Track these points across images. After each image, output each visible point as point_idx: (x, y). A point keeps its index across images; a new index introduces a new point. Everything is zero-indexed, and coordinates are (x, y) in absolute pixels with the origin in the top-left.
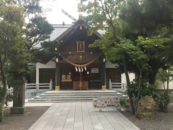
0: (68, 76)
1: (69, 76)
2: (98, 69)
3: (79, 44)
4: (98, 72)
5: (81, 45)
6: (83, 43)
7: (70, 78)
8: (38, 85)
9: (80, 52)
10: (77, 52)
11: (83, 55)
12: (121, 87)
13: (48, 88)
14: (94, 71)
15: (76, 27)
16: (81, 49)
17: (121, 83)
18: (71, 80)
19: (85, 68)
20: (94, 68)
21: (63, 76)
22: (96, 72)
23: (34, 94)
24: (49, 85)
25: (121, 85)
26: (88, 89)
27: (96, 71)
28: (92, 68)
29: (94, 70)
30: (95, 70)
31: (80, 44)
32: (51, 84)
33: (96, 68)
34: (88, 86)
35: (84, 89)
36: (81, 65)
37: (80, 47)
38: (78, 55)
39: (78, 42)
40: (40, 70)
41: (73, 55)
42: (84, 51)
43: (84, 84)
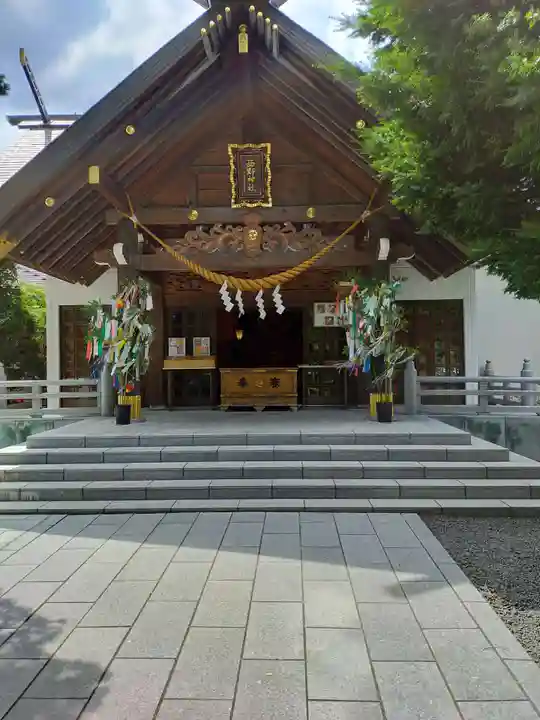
0: (199, 343)
1: (203, 344)
3: (242, 157)
5: (251, 164)
6: (265, 149)
7: (206, 352)
9: (249, 205)
10: (234, 206)
11: (262, 225)
12: (462, 400)
14: (327, 318)
15: (207, 26)
16: (252, 188)
17: (463, 374)
18: (213, 362)
19: (277, 298)
20: (327, 305)
21: (176, 345)
22: (336, 325)
27: (335, 319)
28: (316, 304)
29: (327, 314)
30: (331, 311)
31: (245, 160)
34: (295, 390)
35: (276, 409)
36: (251, 281)
37: (247, 177)
38: (235, 225)
39: (236, 146)
40: (65, 313)
41: (212, 226)
42: (270, 199)
43: (275, 383)
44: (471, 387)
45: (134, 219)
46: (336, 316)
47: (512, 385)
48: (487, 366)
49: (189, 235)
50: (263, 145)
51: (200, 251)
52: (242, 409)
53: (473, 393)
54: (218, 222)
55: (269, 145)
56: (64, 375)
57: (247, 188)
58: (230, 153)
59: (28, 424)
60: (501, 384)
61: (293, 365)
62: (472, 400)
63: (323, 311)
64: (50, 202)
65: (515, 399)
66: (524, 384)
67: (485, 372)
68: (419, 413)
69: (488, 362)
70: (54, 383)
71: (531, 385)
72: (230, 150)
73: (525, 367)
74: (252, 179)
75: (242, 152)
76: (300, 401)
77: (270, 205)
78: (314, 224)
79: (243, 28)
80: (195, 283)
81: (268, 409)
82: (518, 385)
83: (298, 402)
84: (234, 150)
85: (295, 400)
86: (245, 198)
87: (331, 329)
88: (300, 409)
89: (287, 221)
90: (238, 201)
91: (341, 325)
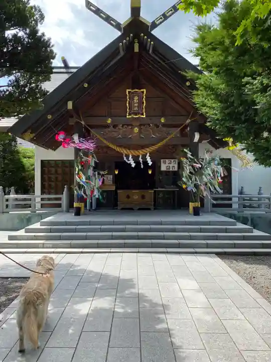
0: (107, 178)
1: (109, 179)
2: (177, 163)
3: (133, 95)
4: (176, 169)
5: (136, 98)
7: (111, 183)
9: (135, 116)
10: (128, 117)
11: (141, 125)
12: (230, 206)
13: (59, 206)
14: (167, 167)
16: (136, 109)
17: (231, 194)
19: (148, 159)
20: (167, 160)
22: (171, 170)
23: (25, 221)
24: (60, 199)
25: (230, 199)
26: (152, 207)
27: (171, 167)
28: (162, 160)
29: (167, 165)
30: (170, 163)
31: (134, 97)
32: (65, 196)
33: (172, 160)
34: (153, 201)
35: (144, 209)
37: (134, 104)
38: (128, 125)
39: (130, 90)
40: (44, 163)
41: (117, 125)
42: (144, 114)
43: (143, 197)
44: (235, 200)
45: (83, 123)
46: (171, 165)
47: (254, 199)
48: (242, 189)
49: (107, 130)
50: (142, 90)
51: (112, 137)
52: (129, 209)
53: (236, 203)
54: (120, 124)
55: (145, 90)
56: (43, 193)
57: (134, 109)
58: (127, 93)
59: (30, 216)
60: (249, 199)
61: (152, 189)
62: (235, 206)
63: (165, 164)
64: (50, 117)
65: (255, 205)
66: (260, 199)
67: (241, 193)
68: (212, 212)
69: (242, 187)
70: (38, 197)
71: (263, 199)
72: (127, 92)
73: (260, 190)
74: (137, 105)
75: (133, 93)
76: (154, 205)
77: (144, 116)
78: (164, 125)
79: (136, 41)
80: (105, 150)
81: (140, 209)
82: (257, 199)
83: (154, 206)
84: (129, 92)
85: (153, 205)
86: (133, 113)
87: (169, 171)
88: (155, 209)
89: (152, 124)
90: (130, 114)
91: (174, 170)
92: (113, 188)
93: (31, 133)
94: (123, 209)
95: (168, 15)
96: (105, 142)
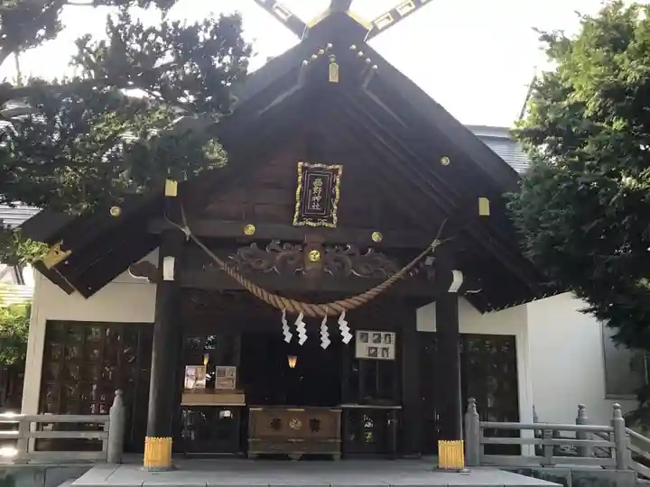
0: (223, 373)
3: (311, 175)
4: (391, 356)
5: (318, 183)
6: (335, 171)
7: (231, 385)
8: (33, 426)
9: (310, 224)
11: (324, 245)
12: (516, 450)
14: (370, 348)
15: (309, 58)
16: (316, 207)
17: (518, 420)
18: (242, 397)
21: (194, 375)
22: (379, 356)
25: (516, 433)
26: (337, 454)
28: (358, 333)
29: (370, 344)
30: (378, 341)
31: (313, 178)
32: (113, 419)
34: (339, 435)
35: (315, 458)
36: (314, 307)
37: (313, 195)
38: (294, 243)
39: (306, 164)
41: (269, 242)
42: (335, 220)
43: (315, 425)
44: (527, 435)
45: (187, 231)
46: (380, 346)
47: (562, 433)
49: (242, 252)
50: (334, 166)
51: (255, 270)
52: (276, 458)
53: (528, 442)
54: (276, 239)
55: (340, 167)
56: (43, 407)
57: (311, 207)
58: (299, 171)
62: (528, 450)
63: (367, 341)
64: (115, 211)
65: (568, 449)
66: (580, 434)
68: (482, 464)
71: (588, 434)
72: (300, 168)
73: (580, 414)
74: (318, 198)
75: (312, 171)
76: (342, 447)
77: (335, 225)
78: (377, 247)
79: (334, 59)
81: (305, 457)
82: (573, 434)
83: (342, 450)
84: (304, 168)
85: (339, 446)
86: (308, 217)
87: (374, 361)
88: (342, 457)
89: (350, 244)
90: (300, 219)
91: (385, 357)
92: (239, 400)
93: (63, 249)
94: (261, 457)
95: (402, 13)
96: (240, 279)
